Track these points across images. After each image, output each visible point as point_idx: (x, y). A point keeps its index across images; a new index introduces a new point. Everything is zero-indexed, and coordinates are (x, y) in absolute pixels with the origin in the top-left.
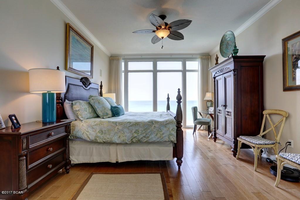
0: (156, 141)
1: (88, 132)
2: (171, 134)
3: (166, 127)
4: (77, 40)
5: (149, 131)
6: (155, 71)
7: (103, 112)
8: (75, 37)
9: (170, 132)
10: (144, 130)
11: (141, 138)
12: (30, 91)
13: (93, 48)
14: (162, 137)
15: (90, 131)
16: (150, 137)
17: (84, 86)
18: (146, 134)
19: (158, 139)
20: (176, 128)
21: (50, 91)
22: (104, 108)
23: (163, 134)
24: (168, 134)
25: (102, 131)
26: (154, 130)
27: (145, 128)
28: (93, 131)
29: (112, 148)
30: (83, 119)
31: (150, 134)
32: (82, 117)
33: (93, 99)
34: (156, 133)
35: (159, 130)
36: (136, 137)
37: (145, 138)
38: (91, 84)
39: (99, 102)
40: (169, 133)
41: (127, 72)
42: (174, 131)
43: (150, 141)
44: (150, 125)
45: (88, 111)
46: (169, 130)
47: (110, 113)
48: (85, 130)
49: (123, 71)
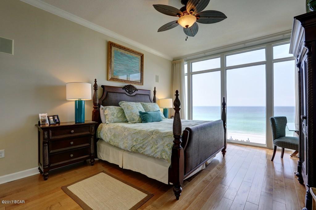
0: (150, 155)
1: (107, 134)
2: (163, 151)
3: (163, 140)
4: (122, 54)
5: (146, 141)
6: (223, 69)
7: (130, 117)
8: (119, 51)
9: (164, 147)
10: (143, 140)
11: (138, 148)
12: (67, 99)
13: (143, 57)
14: (156, 152)
15: (108, 134)
16: (146, 149)
17: (127, 94)
18: (143, 145)
19: (152, 153)
20: (173, 143)
21: (81, 99)
22: (132, 113)
23: (157, 148)
24: (161, 150)
25: (115, 135)
26: (151, 142)
27: (144, 137)
28: (110, 134)
29: (121, 153)
30: (108, 123)
31: (146, 145)
32: (108, 121)
33: (123, 105)
34: (152, 145)
35: (156, 143)
36: (134, 145)
37: (142, 149)
38: (137, 90)
39: (128, 108)
40: (162, 148)
41: (190, 74)
42: (168, 147)
43: (146, 153)
44: (150, 135)
45: (115, 115)
46: (164, 145)
47: (137, 118)
48: (106, 132)
49: (186, 74)
